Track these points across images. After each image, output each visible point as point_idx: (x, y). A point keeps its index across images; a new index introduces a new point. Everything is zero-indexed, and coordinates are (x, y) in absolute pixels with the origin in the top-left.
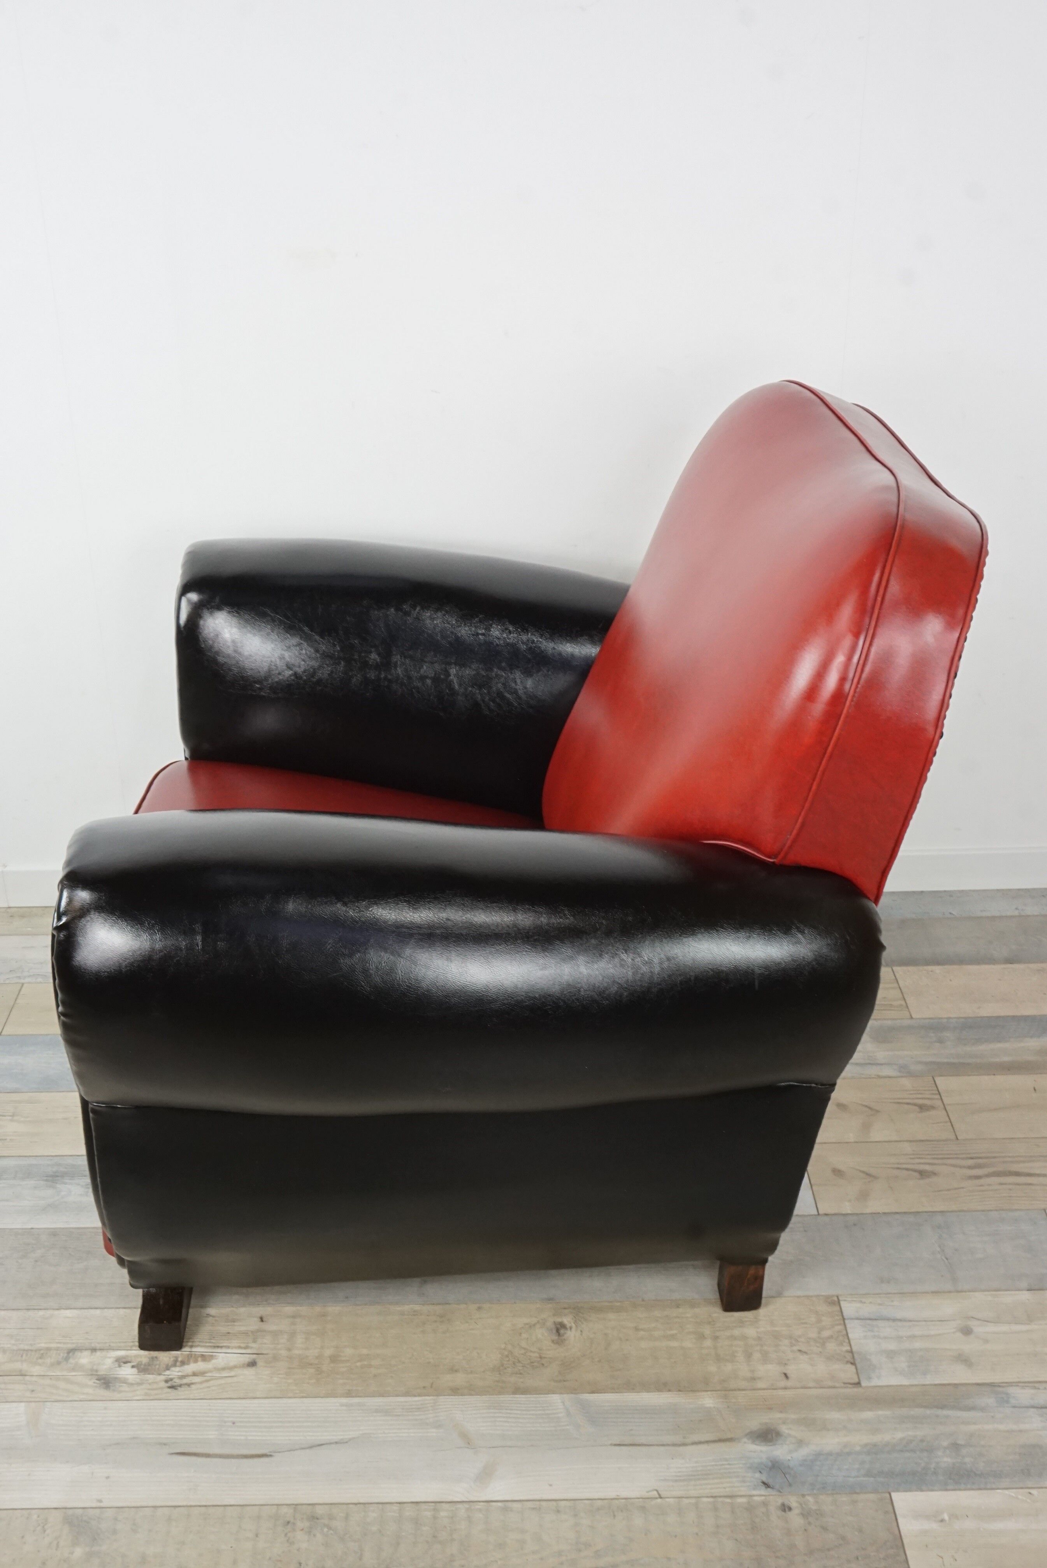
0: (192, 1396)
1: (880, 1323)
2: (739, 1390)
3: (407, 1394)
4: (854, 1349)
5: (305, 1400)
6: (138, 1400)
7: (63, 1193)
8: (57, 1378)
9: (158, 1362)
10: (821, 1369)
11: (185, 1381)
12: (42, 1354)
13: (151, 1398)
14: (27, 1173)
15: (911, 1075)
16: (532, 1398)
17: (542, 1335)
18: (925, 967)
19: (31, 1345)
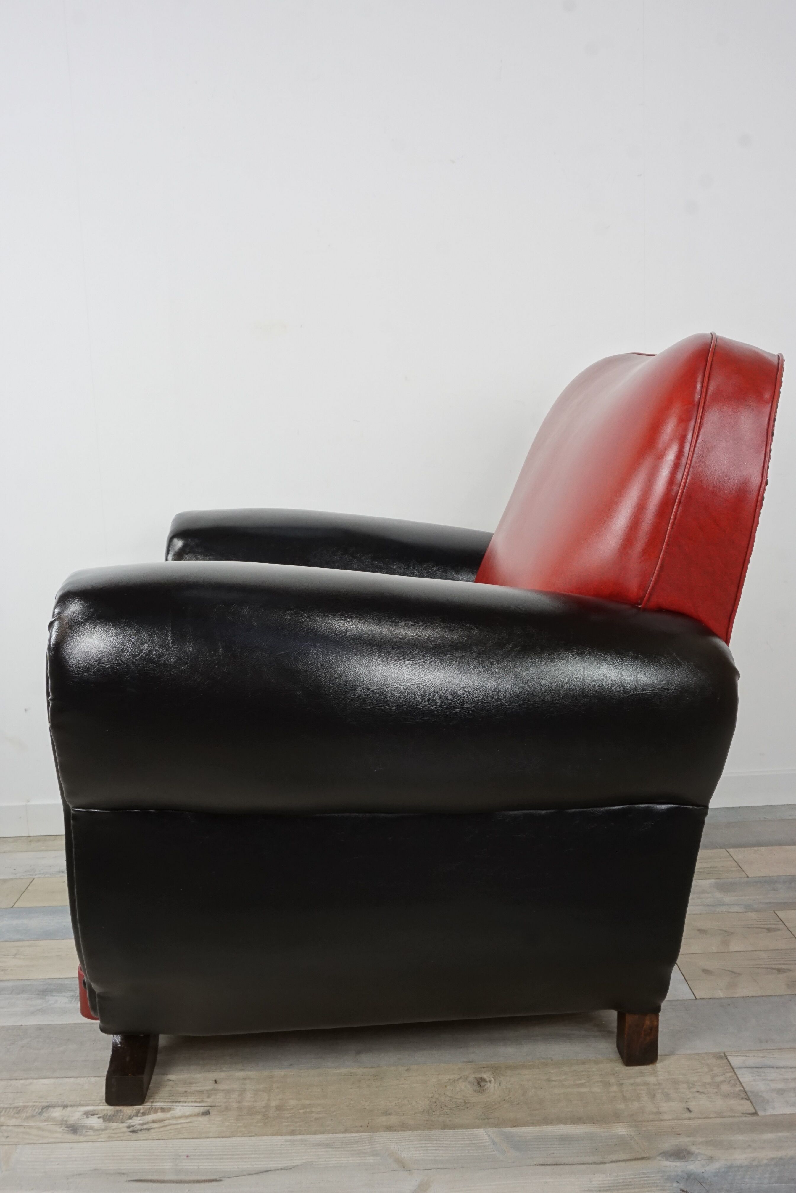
0: (150, 1137)
1: (768, 1071)
2: (648, 1121)
3: (345, 1131)
4: (747, 1089)
5: (253, 1138)
6: (102, 1141)
7: (50, 1002)
8: (31, 1127)
9: (122, 1114)
10: (720, 1104)
11: (145, 1127)
12: (20, 1110)
13: (114, 1139)
14: (22, 990)
15: (755, 910)
16: (460, 1131)
17: (465, 1089)
18: (752, 848)
19: (10, 1104)
